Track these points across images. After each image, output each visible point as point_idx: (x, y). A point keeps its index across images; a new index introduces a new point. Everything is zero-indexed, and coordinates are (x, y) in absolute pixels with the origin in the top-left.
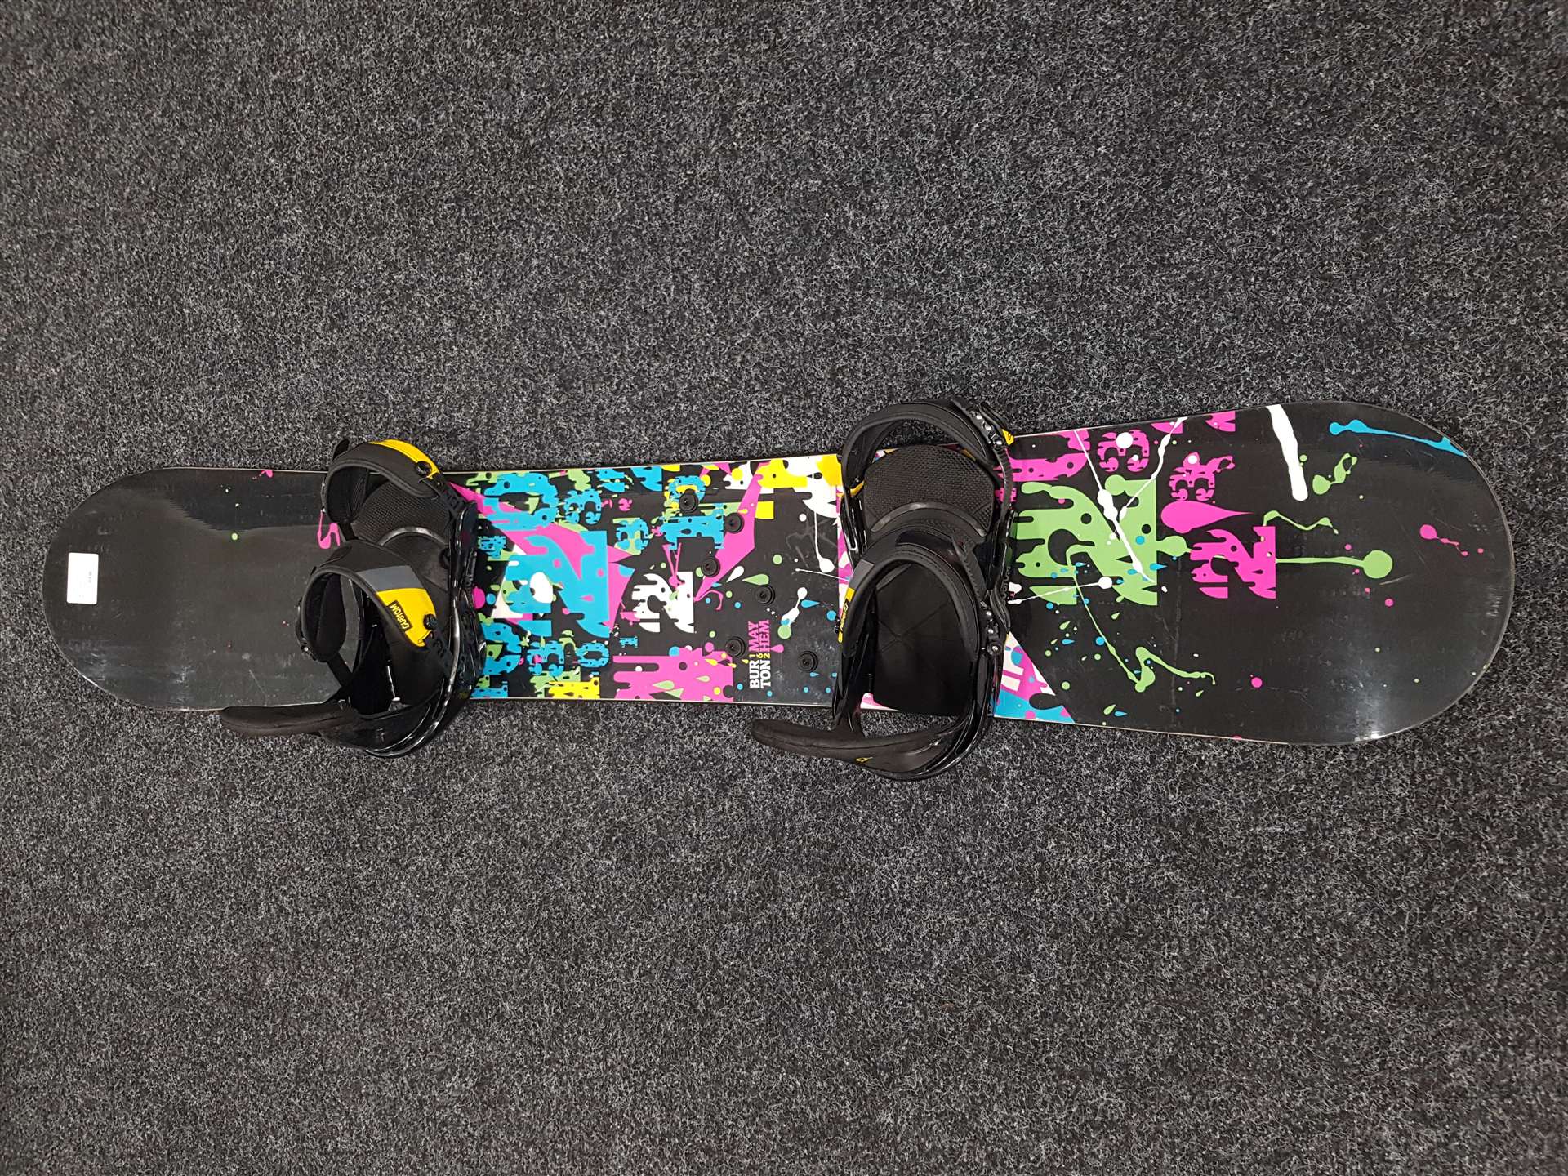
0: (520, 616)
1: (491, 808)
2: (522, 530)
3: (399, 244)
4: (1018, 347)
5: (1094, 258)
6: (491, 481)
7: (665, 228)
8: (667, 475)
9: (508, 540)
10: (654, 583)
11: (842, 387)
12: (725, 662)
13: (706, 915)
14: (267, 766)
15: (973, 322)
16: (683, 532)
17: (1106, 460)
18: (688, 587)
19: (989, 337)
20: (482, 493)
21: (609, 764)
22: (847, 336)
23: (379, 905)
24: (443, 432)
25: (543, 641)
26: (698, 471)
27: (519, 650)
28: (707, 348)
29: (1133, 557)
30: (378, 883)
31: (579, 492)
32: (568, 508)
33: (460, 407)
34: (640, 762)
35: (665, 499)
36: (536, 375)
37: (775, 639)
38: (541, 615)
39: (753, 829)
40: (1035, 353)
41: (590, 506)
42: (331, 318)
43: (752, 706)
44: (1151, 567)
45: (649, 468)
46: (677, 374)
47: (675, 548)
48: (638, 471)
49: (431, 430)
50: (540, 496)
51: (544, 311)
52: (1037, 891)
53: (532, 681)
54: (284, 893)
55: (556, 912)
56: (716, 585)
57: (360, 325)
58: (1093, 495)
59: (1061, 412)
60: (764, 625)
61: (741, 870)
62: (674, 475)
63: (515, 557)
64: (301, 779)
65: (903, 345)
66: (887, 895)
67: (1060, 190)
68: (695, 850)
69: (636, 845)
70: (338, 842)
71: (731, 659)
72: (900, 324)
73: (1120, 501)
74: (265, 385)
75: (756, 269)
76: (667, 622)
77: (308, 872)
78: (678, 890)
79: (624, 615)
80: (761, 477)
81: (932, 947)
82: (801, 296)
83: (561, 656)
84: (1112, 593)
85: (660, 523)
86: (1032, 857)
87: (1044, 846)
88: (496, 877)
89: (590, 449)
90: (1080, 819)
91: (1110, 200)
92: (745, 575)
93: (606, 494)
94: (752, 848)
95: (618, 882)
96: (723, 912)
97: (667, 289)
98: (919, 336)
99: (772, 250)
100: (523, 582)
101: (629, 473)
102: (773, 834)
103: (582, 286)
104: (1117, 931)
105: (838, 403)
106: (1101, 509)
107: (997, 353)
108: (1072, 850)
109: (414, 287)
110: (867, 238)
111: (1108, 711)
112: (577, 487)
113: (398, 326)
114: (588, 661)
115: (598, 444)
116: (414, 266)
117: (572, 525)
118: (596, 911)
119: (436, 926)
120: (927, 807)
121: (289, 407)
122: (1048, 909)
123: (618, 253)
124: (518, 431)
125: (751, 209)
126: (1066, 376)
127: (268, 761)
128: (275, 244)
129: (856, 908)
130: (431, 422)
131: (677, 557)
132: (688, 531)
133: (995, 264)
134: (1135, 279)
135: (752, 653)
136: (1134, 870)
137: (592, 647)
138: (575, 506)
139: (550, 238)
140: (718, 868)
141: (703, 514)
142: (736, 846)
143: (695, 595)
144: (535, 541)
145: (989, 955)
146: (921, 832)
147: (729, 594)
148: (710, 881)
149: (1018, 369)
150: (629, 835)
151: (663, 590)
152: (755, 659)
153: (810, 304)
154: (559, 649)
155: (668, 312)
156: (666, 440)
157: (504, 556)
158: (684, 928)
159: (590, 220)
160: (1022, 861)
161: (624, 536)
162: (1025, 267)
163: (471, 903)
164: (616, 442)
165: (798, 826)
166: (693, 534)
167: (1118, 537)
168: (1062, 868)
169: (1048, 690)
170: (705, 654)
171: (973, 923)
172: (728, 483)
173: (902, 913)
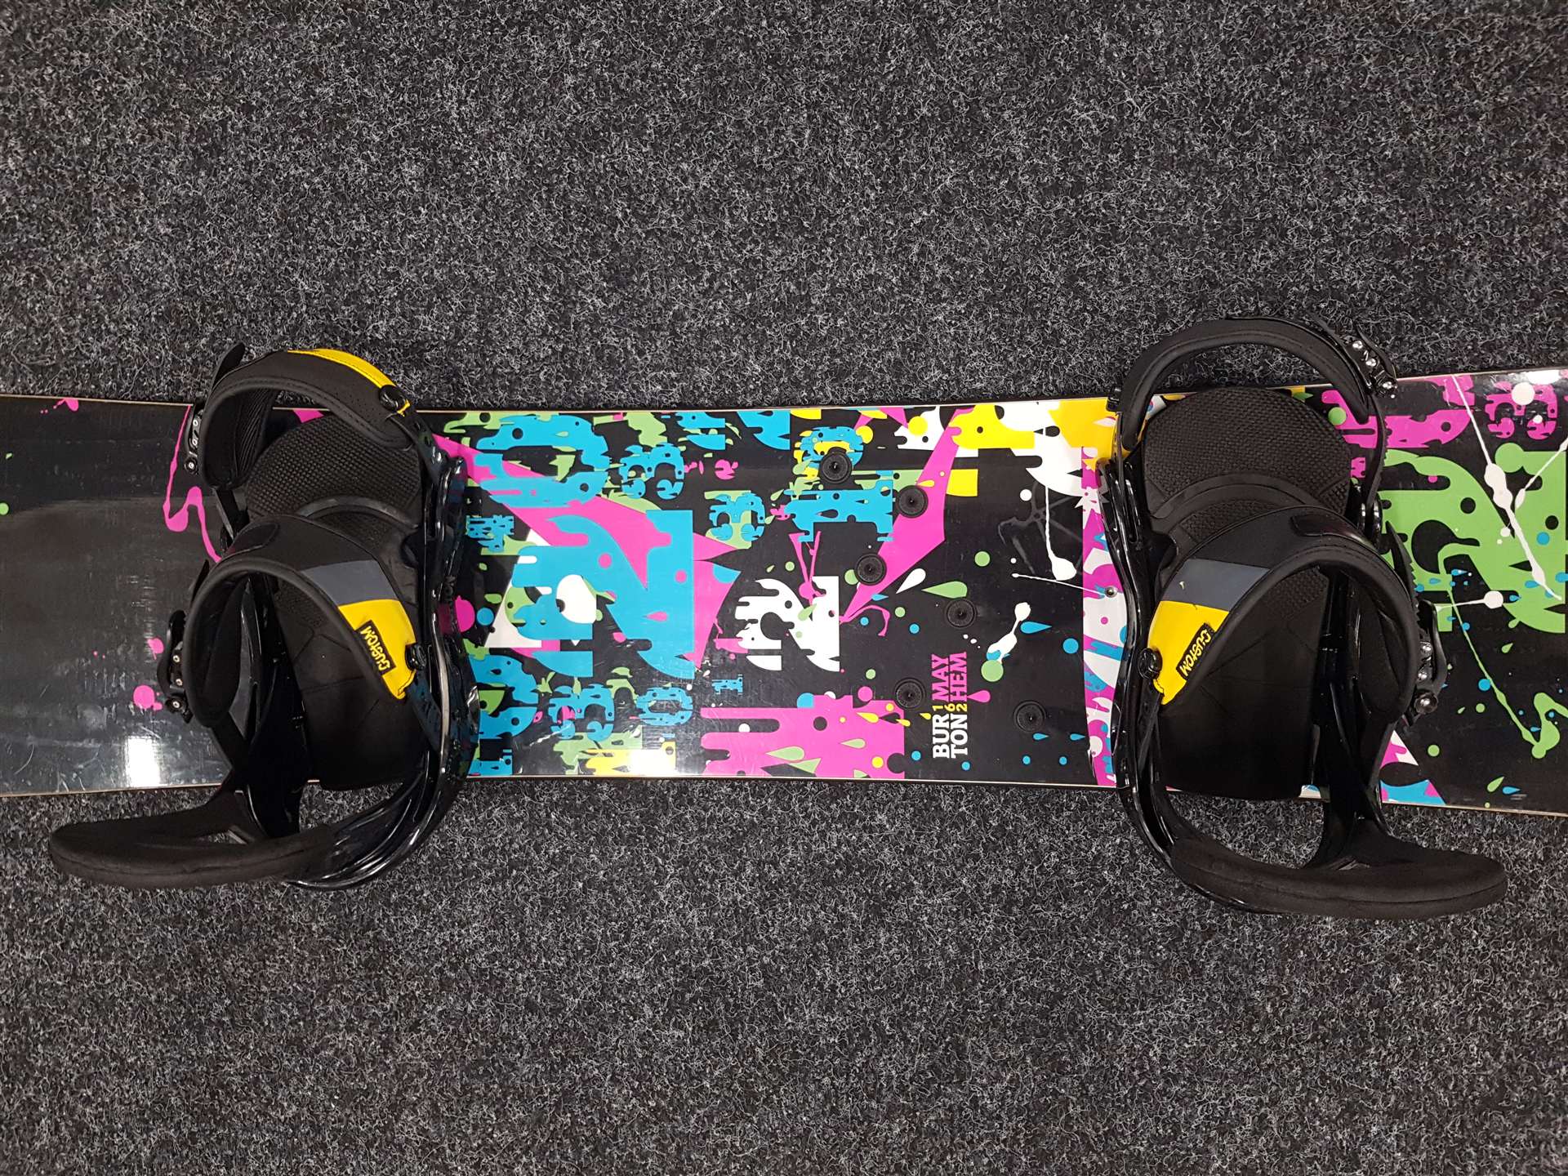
0: (537, 644)
1: (472, 952)
2: (545, 506)
3: (326, 37)
4: (1359, 251)
5: (1473, 129)
6: (489, 426)
7: (796, 39)
8: (798, 427)
9: (517, 521)
10: (774, 593)
11: (1084, 298)
12: (892, 718)
13: (846, 1109)
14: (56, 892)
15: (1293, 210)
16: (824, 514)
17: (1498, 421)
18: (831, 600)
19: (1318, 234)
20: (473, 445)
21: (682, 877)
22: (1094, 220)
23: (265, 1115)
24: (397, 345)
25: (577, 684)
26: (852, 420)
27: (535, 699)
28: (863, 229)
29: (1533, 564)
30: (263, 1079)
31: (647, 449)
32: (626, 473)
33: (430, 306)
34: (736, 875)
35: (795, 462)
36: (568, 259)
37: (976, 681)
38: (575, 642)
39: (924, 974)
40: (1386, 261)
41: (665, 470)
42: (195, 152)
43: (927, 784)
44: (1558, 577)
45: (769, 414)
46: (812, 268)
47: (810, 538)
48: (750, 417)
49: (375, 341)
50: (578, 453)
51: (585, 158)
52: (1372, 1051)
53: (557, 748)
54: (88, 1101)
55: (585, 1114)
56: (877, 597)
57: (249, 166)
58: (1478, 472)
59: (1423, 349)
60: (959, 660)
61: (904, 1038)
62: (811, 425)
63: (532, 550)
64: (121, 911)
65: (1184, 239)
66: (1142, 1068)
67: (1426, 27)
68: (829, 1009)
69: (727, 1004)
70: (189, 1012)
71: (901, 713)
72: (1178, 208)
73: (1517, 481)
74: (67, 258)
75: (947, 113)
76: (795, 655)
77: (131, 1066)
78: (798, 1072)
79: (720, 643)
80: (958, 431)
81: (1209, 1140)
82: (1020, 158)
83: (610, 708)
84: (1503, 614)
85: (785, 499)
86: (1365, 1002)
87: (1384, 984)
88: (479, 1062)
89: (660, 381)
90: (1439, 943)
91: (1499, 47)
92: (927, 583)
93: (693, 453)
94: (922, 1004)
95: (697, 1063)
96: (874, 1104)
97: (799, 134)
98: (1208, 226)
99: (975, 83)
100: (545, 591)
101: (735, 420)
102: (958, 982)
103: (651, 123)
104: (1487, 1101)
105: (1077, 323)
106: (1490, 492)
107: (1329, 259)
108: (1426, 989)
109: (350, 109)
110: (1130, 76)
111: (1492, 787)
112: (642, 439)
113: (319, 171)
114: (658, 716)
115: (674, 375)
116: (353, 74)
117: (632, 500)
118: (654, 1111)
119: (369, 1145)
120: (1208, 932)
121: (111, 296)
122: (1388, 1074)
123: (713, 73)
124: (533, 348)
125: (942, 20)
126: (1430, 297)
127: (59, 883)
128: (93, 24)
129: (1091, 1088)
130: (376, 329)
131: (813, 553)
132: (832, 513)
133: (1328, 127)
134: (1533, 163)
135: (938, 702)
136: (1515, 1014)
137: (662, 694)
138: (638, 469)
139: (597, 43)
140: (866, 1036)
141: (860, 487)
142: (897, 1002)
143: (841, 614)
144: (569, 524)
145: (1297, 1147)
146: (1198, 971)
147: (900, 612)
148: (852, 1056)
149: (1359, 283)
150: (717, 987)
151: (788, 605)
152: (942, 713)
153: (1034, 170)
154: (605, 697)
155: (800, 170)
156: (791, 370)
157: (511, 547)
158: (807, 1131)
159: (667, 19)
160: (1350, 1008)
161: (724, 519)
162: (1372, 134)
163: (435, 1106)
164: (705, 372)
165: (1000, 967)
166: (842, 518)
167: (1513, 532)
168: (1410, 1016)
169: (1407, 758)
170: (858, 704)
171: (1273, 1102)
172: (903, 440)
173: (1163, 1093)
